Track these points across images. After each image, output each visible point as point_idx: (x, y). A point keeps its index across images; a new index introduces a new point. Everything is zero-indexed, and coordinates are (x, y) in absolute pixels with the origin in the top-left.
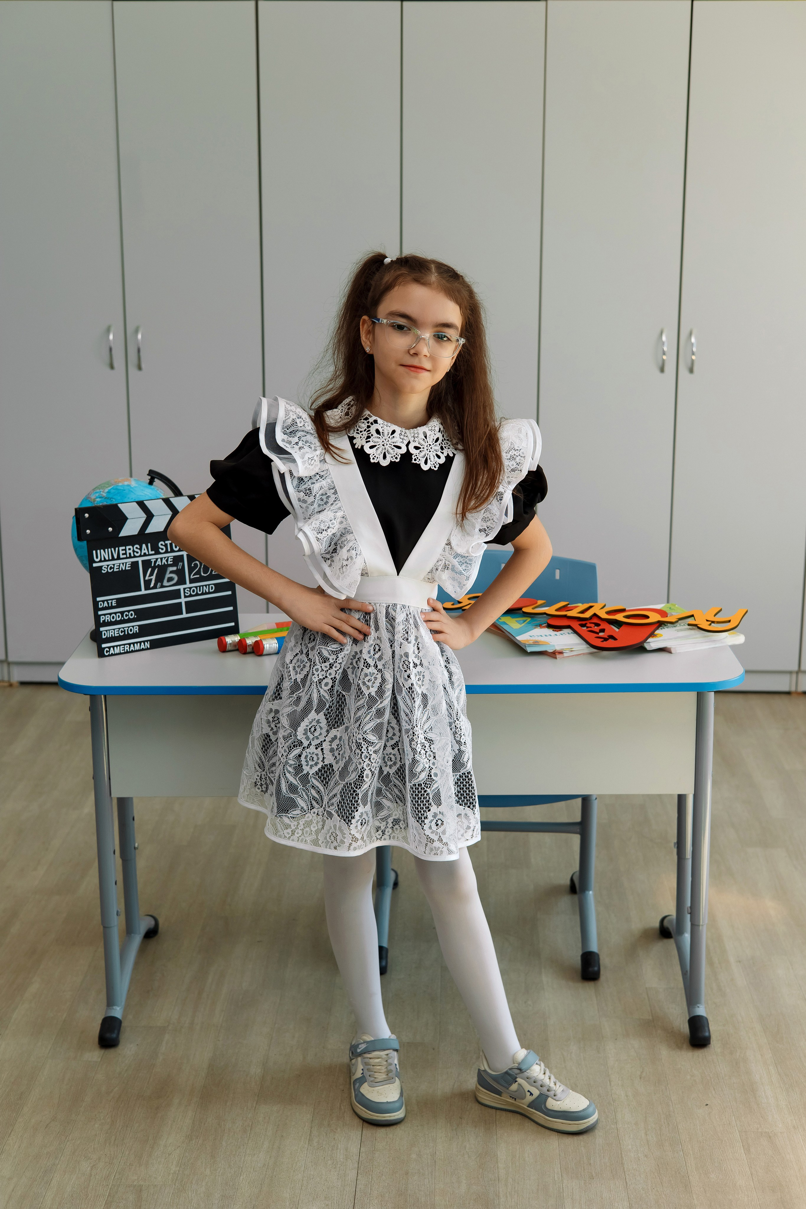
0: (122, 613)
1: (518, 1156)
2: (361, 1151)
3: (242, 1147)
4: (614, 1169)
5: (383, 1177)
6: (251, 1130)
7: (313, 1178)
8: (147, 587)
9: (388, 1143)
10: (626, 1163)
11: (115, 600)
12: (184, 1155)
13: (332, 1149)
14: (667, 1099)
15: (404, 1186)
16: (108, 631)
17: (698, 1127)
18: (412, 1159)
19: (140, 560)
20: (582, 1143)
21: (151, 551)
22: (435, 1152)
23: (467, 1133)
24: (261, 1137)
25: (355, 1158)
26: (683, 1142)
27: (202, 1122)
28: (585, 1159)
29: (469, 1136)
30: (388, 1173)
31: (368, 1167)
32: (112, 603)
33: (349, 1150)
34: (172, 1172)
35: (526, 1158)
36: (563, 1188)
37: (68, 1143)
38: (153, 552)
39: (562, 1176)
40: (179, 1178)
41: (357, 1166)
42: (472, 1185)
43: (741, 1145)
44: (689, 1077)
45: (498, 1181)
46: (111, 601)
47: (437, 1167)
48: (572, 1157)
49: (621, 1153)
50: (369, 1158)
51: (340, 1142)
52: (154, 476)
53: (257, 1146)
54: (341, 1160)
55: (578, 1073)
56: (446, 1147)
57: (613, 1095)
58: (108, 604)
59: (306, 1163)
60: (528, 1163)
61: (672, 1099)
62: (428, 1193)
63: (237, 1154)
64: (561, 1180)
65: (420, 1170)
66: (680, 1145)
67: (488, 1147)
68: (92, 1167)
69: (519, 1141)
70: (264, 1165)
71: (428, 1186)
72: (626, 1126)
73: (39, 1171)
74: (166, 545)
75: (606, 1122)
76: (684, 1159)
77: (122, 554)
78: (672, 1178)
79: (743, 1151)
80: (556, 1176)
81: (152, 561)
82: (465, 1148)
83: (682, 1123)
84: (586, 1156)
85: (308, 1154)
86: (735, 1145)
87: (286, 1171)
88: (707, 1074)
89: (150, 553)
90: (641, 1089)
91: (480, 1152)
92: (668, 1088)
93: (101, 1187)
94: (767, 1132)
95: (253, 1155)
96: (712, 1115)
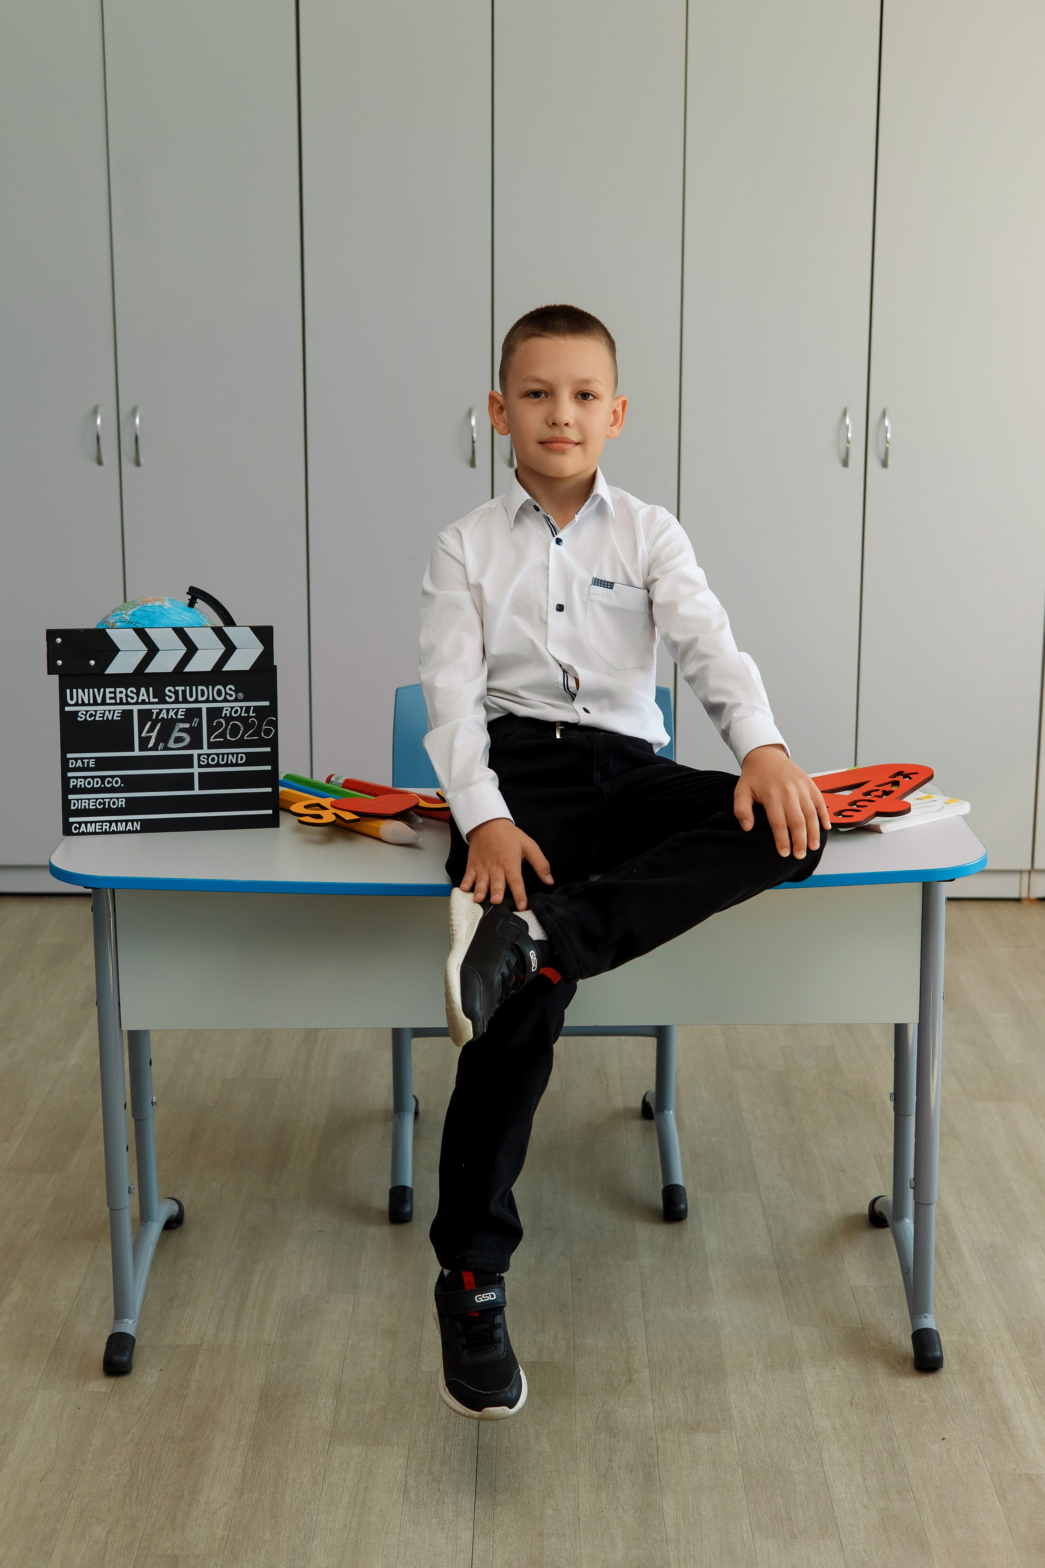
0: (103, 778)
1: (691, 1509)
2: (476, 1506)
3: (312, 1503)
4: (823, 1524)
5: (509, 1539)
7: (413, 1542)
8: (143, 746)
10: (838, 1517)
11: (94, 760)
12: (233, 1515)
13: (437, 1504)
14: (888, 1432)
15: (538, 1551)
16: (80, 801)
17: (934, 1468)
18: (547, 1516)
19: (135, 708)
20: (777, 1491)
21: (153, 698)
22: (578, 1506)
23: (621, 1480)
24: (339, 1489)
25: (469, 1515)
26: (915, 1488)
28: (783, 1512)
30: (515, 1534)
31: (488, 1526)
32: (88, 763)
33: (460, 1505)
34: (218, 1537)
35: (703, 1512)
36: (755, 1550)
37: (73, 1501)
38: (156, 700)
39: (753, 1534)
40: (229, 1545)
41: (472, 1525)
42: (631, 1549)
43: (995, 1493)
44: (917, 1403)
45: (667, 1542)
46: (88, 760)
47: (581, 1525)
48: (765, 1510)
49: (831, 1504)
50: (488, 1515)
51: (447, 1494)
54: (450, 1518)
55: (766, 1399)
56: (592, 1499)
57: (815, 1428)
58: (83, 763)
59: (402, 1522)
60: (706, 1519)
61: (896, 1433)
62: (572, 1560)
63: (307, 1512)
64: (752, 1540)
65: (559, 1529)
66: (911, 1492)
67: (648, 1498)
68: (108, 1532)
69: (692, 1490)
70: (345, 1526)
71: (571, 1550)
72: (836, 1468)
73: (34, 1538)
74: (176, 693)
75: (808, 1463)
76: (917, 1511)
77: (110, 697)
78: (902, 1536)
79: (996, 1499)
80: (744, 1535)
81: (153, 712)
82: (619, 1500)
83: (910, 1463)
84: (784, 1509)
85: (403, 1511)
86: (984, 1490)
87: (374, 1533)
88: (941, 1398)
89: (151, 701)
90: (852, 1419)
91: (638, 1505)
92: (890, 1417)
93: (121, 1559)
94: (1026, 1474)
95: (328, 1514)
96: (949, 1451)
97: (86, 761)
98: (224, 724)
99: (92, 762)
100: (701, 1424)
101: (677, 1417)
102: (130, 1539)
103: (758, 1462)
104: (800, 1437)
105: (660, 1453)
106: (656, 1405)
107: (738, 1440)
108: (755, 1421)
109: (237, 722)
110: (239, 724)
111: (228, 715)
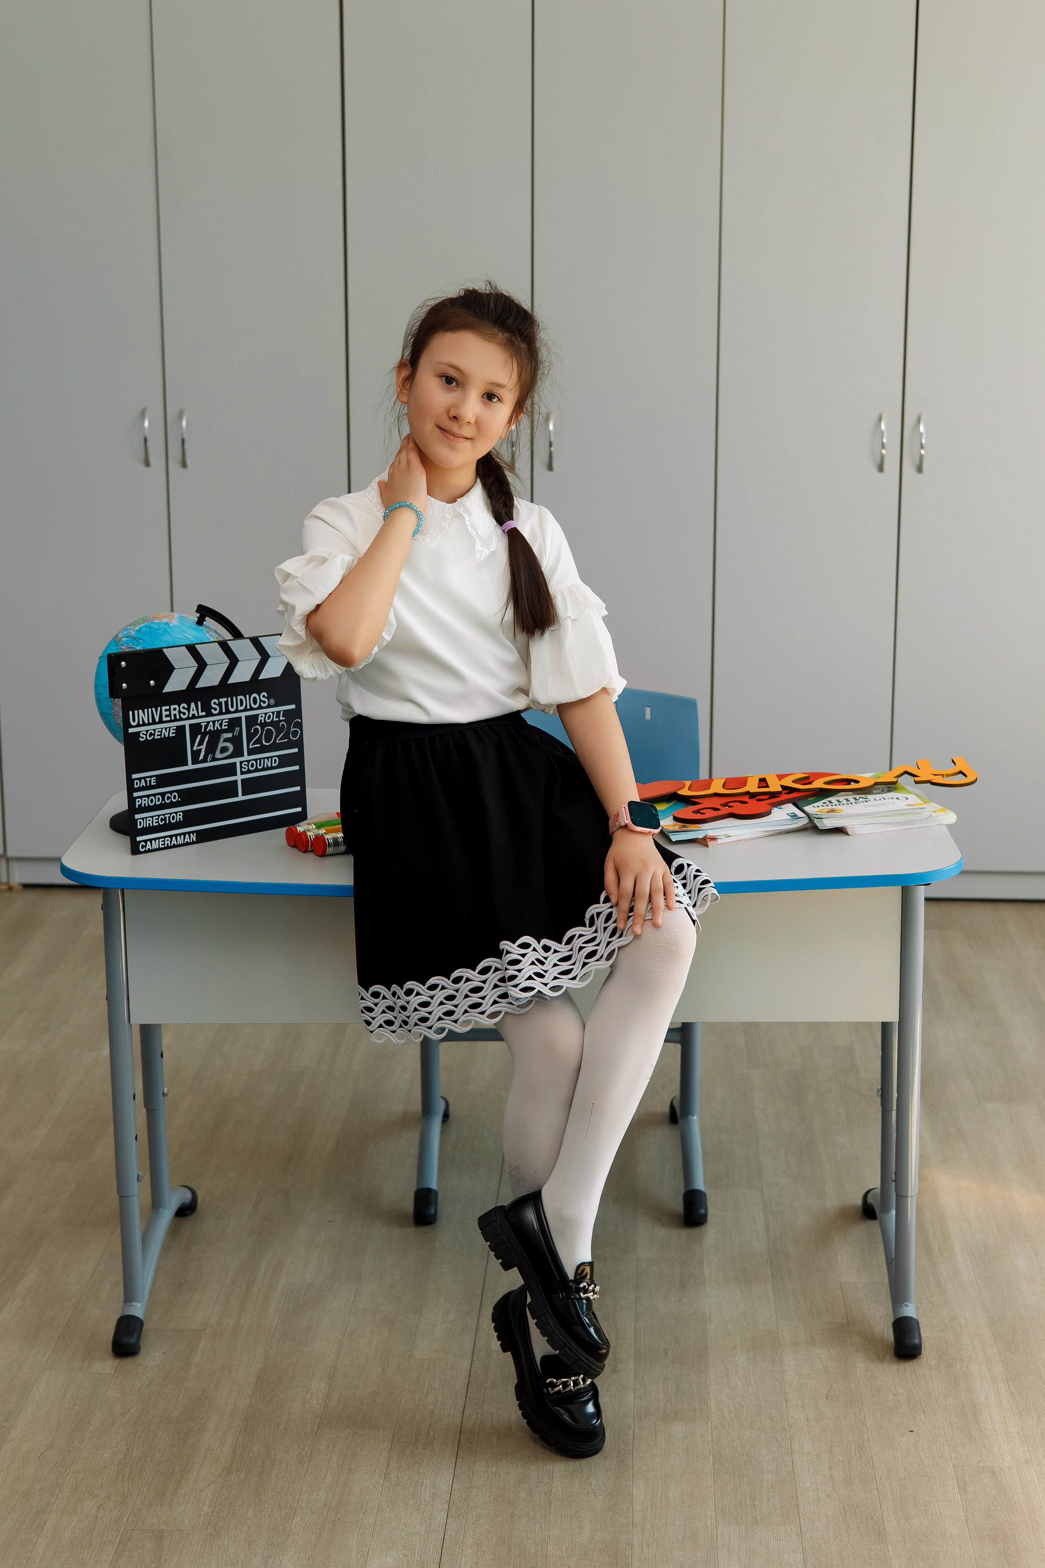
0: (163, 794)
1: (659, 1495)
2: (454, 1490)
3: (296, 1483)
4: (785, 1512)
5: (481, 1521)
6: (309, 1460)
8: (195, 760)
9: (490, 1479)
10: (800, 1505)
11: (155, 778)
12: (219, 1492)
13: (417, 1487)
14: (859, 1424)
15: (507, 1532)
16: (145, 819)
17: (899, 1459)
18: (519, 1499)
19: (187, 723)
20: (745, 1479)
21: (202, 711)
22: (551, 1490)
23: (595, 1466)
24: (323, 1470)
25: (444, 1496)
26: (879, 1478)
27: (245, 1451)
28: (748, 1499)
29: (597, 1470)
30: (487, 1516)
31: (462, 1507)
32: (150, 781)
33: (437, 1487)
34: (203, 1514)
35: (670, 1498)
36: (716, 1535)
37: (69, 1477)
38: (204, 714)
39: (715, 1520)
40: (212, 1521)
41: (447, 1507)
42: (597, 1532)
43: (956, 1482)
44: (891, 1397)
45: (631, 1526)
46: (150, 779)
47: (552, 1508)
48: (731, 1497)
49: (797, 1492)
50: (463, 1497)
51: (426, 1476)
52: (204, 613)
53: (317, 1482)
54: (427, 1499)
55: (744, 1391)
56: (565, 1485)
57: (789, 1418)
58: (146, 782)
59: (380, 1502)
60: (673, 1504)
61: (866, 1425)
62: (539, 1542)
63: (290, 1491)
64: (714, 1525)
65: (530, 1512)
66: (875, 1483)
67: (620, 1483)
68: (99, 1507)
69: (663, 1476)
70: (325, 1505)
71: (539, 1533)
72: (804, 1458)
73: (28, 1512)
74: (220, 704)
75: (778, 1453)
76: (878, 1501)
77: (166, 715)
78: (860, 1524)
79: (957, 1490)
80: (708, 1521)
81: (202, 725)
82: (591, 1485)
83: (877, 1455)
84: (750, 1496)
85: (383, 1492)
86: (945, 1482)
87: (353, 1513)
88: (915, 1392)
89: (200, 715)
90: (826, 1412)
91: (609, 1490)
92: (863, 1410)
93: (109, 1533)
94: (989, 1467)
95: (310, 1493)
96: (917, 1443)
97: (148, 779)
98: (260, 730)
99: (154, 780)
100: (678, 1414)
101: (656, 1406)
102: (119, 1514)
103: (730, 1452)
104: (773, 1427)
105: (636, 1441)
106: (637, 1394)
107: (713, 1429)
108: (731, 1412)
109: (270, 727)
110: (272, 728)
111: (263, 722)
